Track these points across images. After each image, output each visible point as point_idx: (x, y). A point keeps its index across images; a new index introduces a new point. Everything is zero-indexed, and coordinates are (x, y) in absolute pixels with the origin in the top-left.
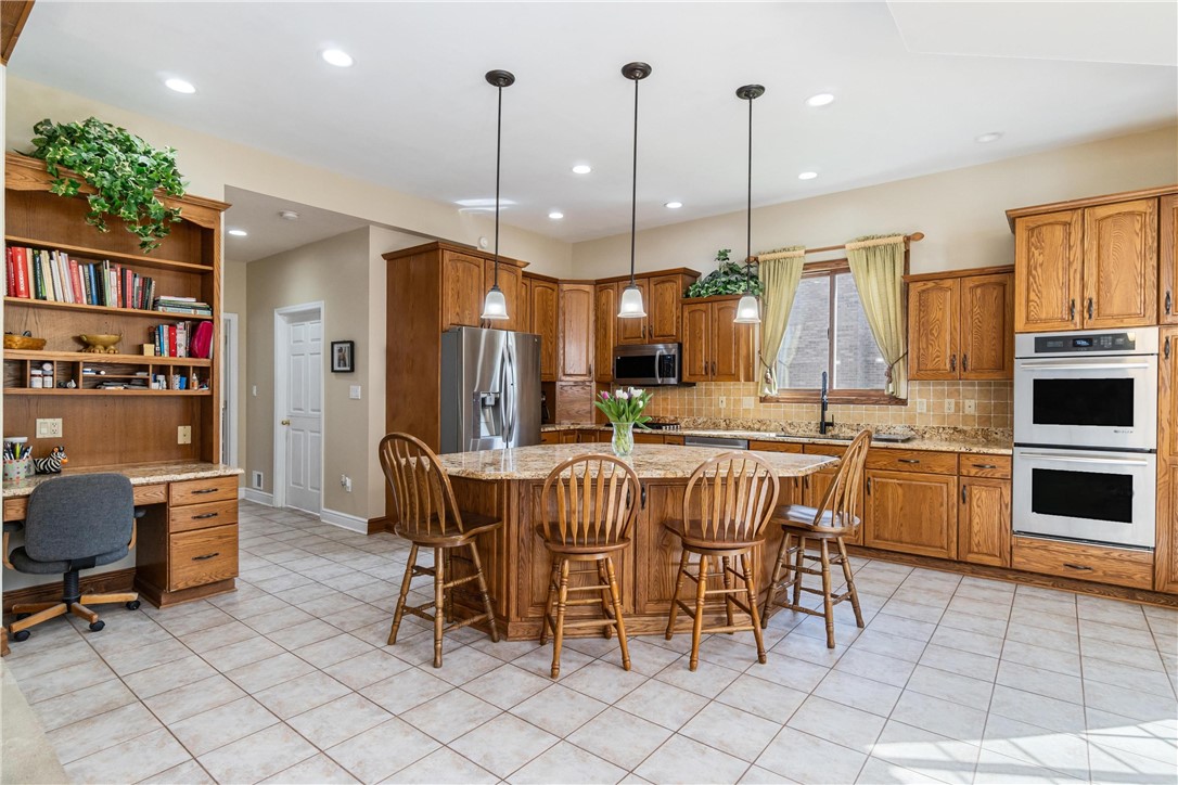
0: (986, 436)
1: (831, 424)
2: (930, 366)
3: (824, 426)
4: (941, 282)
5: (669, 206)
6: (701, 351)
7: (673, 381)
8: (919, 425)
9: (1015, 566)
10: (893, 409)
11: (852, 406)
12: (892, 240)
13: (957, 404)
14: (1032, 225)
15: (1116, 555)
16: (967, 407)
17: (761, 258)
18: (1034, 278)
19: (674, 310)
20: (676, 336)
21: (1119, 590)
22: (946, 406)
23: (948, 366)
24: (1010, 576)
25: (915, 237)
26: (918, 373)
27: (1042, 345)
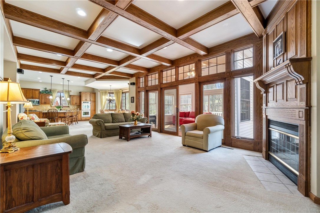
4: (74, 96)
6: (43, 101)
8: (71, 109)
9: (82, 120)
11: (64, 107)
12: (68, 91)
13: (74, 107)
14: (83, 93)
15: (88, 118)
17: (52, 90)
18: (83, 97)
19: (38, 94)
20: (38, 98)
23: (75, 104)
25: (71, 91)
26: (72, 104)
27: (83, 102)
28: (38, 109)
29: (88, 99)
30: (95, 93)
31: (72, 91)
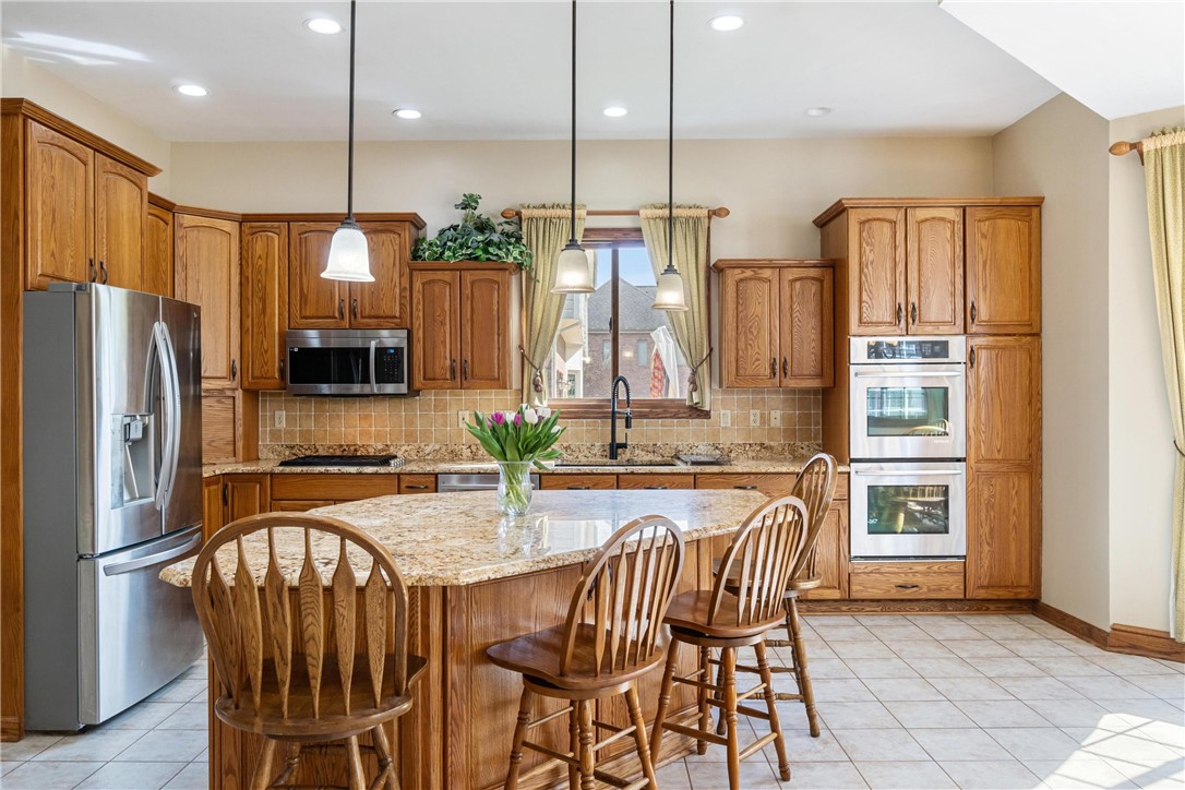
0: (792, 452)
1: (624, 446)
2: (749, 372)
3: (615, 449)
4: (760, 271)
5: (401, 114)
6: (444, 342)
7: (403, 388)
8: (725, 441)
9: (854, 595)
10: (694, 423)
11: (645, 420)
12: (694, 213)
13: (762, 415)
14: (863, 218)
15: (935, 568)
16: (772, 419)
17: (525, 213)
18: (866, 276)
19: (396, 276)
20: (400, 318)
21: (935, 603)
22: (752, 418)
23: (768, 371)
24: (844, 608)
25: (721, 212)
26: (737, 380)
27: (875, 351)
28: (410, 437)
29: (939, 304)
30: (1037, 204)
31: (738, 211)
